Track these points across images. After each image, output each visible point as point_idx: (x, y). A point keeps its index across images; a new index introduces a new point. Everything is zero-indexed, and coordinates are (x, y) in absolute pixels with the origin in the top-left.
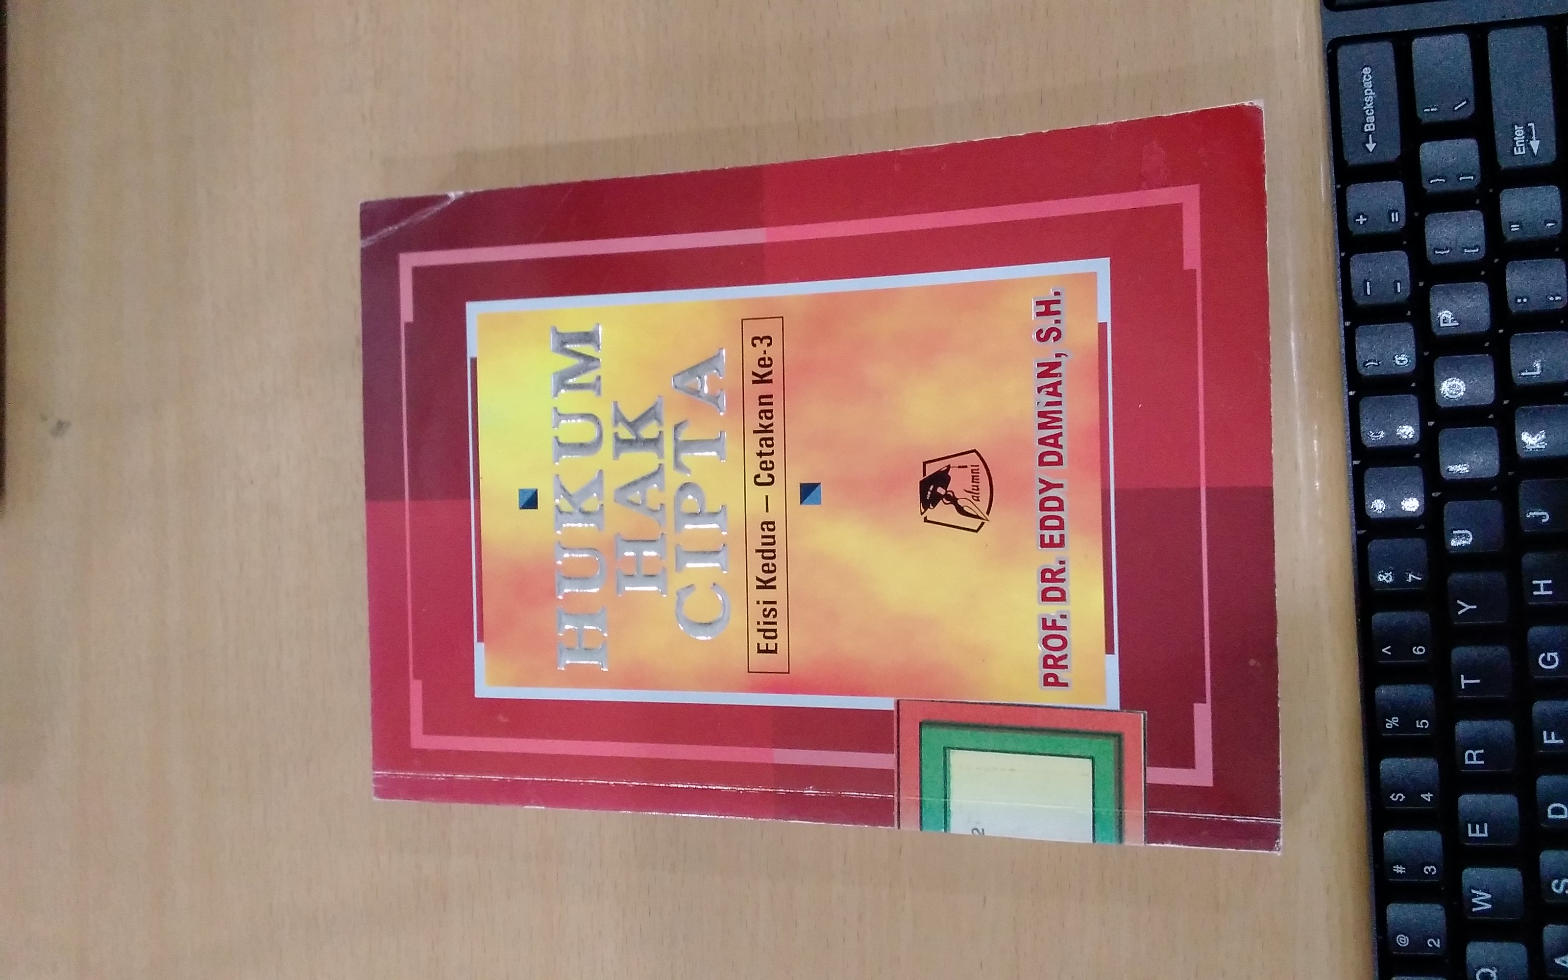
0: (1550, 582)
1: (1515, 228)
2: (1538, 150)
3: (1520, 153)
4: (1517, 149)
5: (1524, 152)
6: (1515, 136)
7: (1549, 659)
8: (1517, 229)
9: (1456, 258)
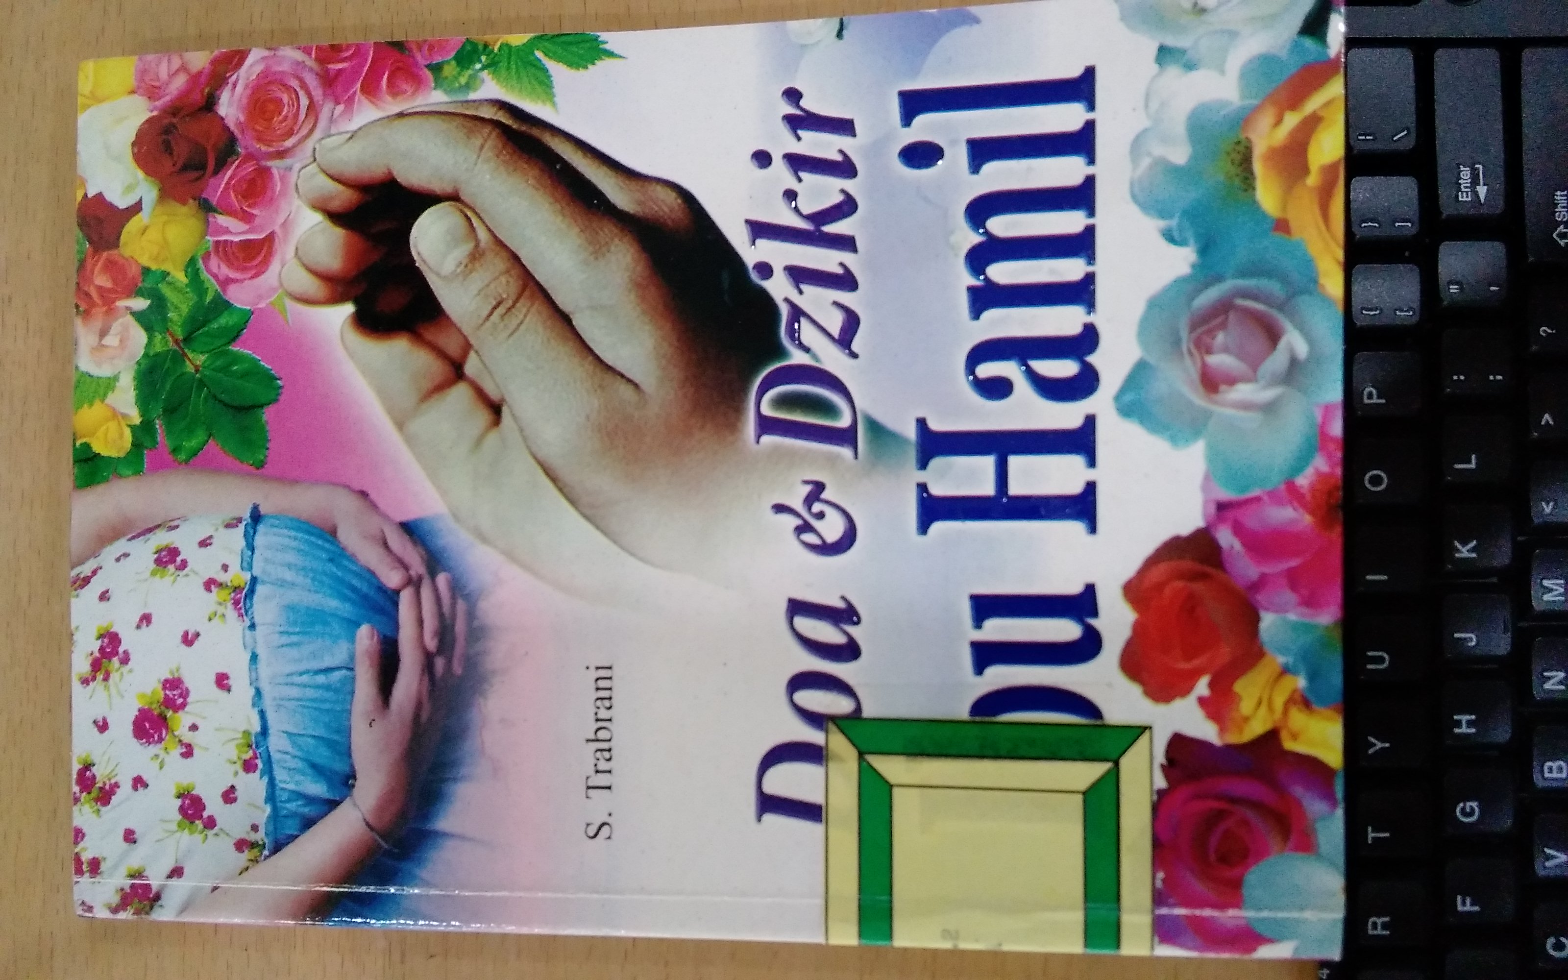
0: (1473, 717)
1: (1454, 289)
2: (1486, 197)
3: (1465, 199)
4: (1462, 193)
5: (1469, 199)
6: (1461, 178)
7: (1468, 810)
8: (1456, 291)
9: (1385, 321)
